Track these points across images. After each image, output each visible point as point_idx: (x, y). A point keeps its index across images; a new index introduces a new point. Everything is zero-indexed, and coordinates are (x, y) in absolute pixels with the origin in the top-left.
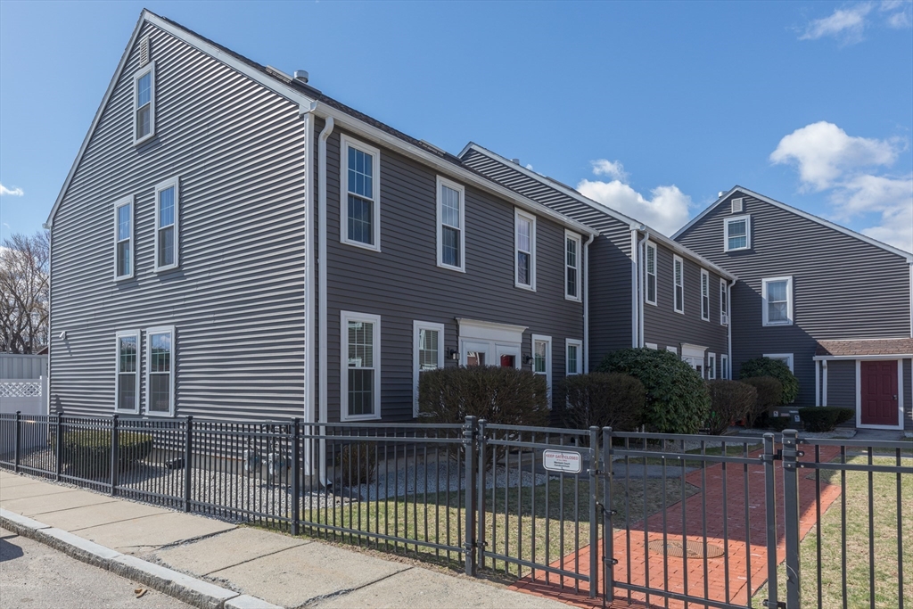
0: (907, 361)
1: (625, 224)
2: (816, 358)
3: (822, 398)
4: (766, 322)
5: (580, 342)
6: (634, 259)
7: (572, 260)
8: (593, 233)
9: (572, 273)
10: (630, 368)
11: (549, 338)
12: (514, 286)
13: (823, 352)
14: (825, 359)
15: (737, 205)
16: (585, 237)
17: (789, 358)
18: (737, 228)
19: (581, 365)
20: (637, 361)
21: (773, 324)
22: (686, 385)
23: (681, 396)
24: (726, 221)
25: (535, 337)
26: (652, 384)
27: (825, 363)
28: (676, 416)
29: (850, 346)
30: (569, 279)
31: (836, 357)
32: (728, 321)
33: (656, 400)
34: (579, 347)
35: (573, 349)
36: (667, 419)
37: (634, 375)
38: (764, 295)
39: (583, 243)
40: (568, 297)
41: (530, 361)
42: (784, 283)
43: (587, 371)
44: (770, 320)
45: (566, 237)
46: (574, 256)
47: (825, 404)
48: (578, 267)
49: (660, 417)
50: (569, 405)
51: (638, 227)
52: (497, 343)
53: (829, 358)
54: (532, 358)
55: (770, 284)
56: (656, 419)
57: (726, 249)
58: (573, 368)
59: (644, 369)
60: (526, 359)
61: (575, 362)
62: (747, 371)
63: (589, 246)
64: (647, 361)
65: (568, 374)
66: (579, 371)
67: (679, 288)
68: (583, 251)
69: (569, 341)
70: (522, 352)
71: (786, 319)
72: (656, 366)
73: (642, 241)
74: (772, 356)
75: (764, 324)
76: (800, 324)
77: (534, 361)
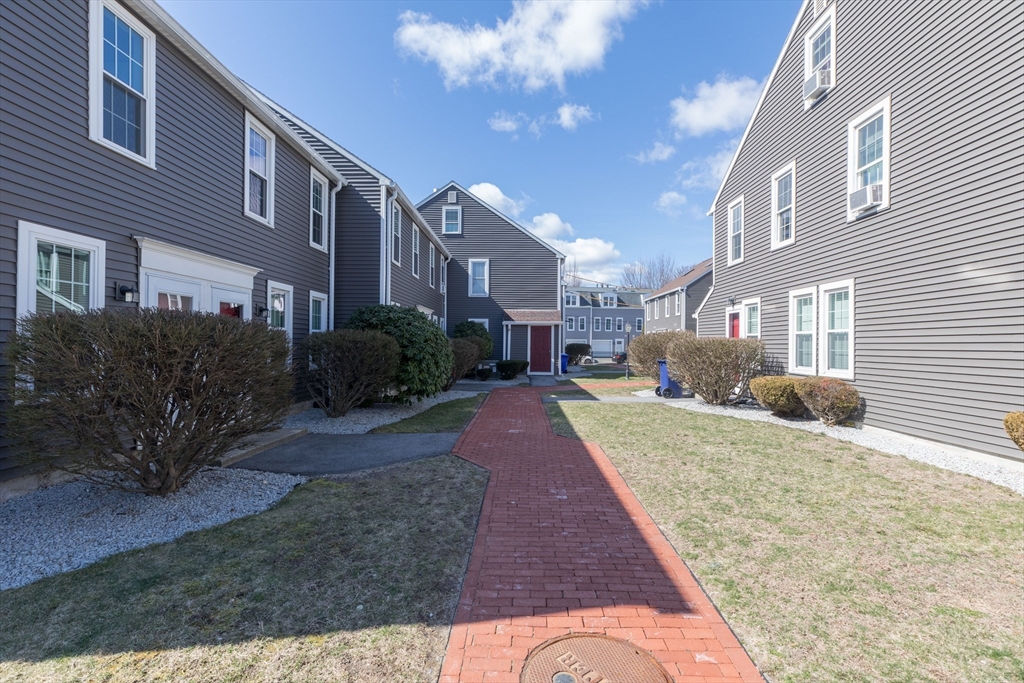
0: (557, 326)
1: (375, 178)
2: (504, 323)
3: (507, 355)
4: (470, 294)
5: (325, 296)
6: (383, 214)
7: (318, 205)
8: (342, 181)
9: (318, 219)
10: (383, 325)
11: (290, 288)
12: (243, 213)
13: (509, 318)
14: (510, 323)
15: (452, 197)
16: (332, 184)
17: (486, 322)
18: (451, 215)
19: (326, 321)
20: (390, 318)
21: (475, 295)
22: (437, 344)
23: (433, 355)
24: (445, 209)
25: (271, 284)
26: (405, 342)
27: (510, 327)
28: (427, 376)
29: (524, 314)
30: (314, 225)
31: (517, 323)
32: (445, 291)
33: (410, 359)
34: (323, 301)
35: (317, 303)
36: (419, 379)
37: (386, 333)
38: (470, 272)
39: (330, 190)
40: (313, 244)
41: (264, 314)
42: (483, 264)
43: (332, 328)
44: (473, 292)
45: (312, 177)
46: (320, 201)
47: (509, 358)
48: (324, 214)
49: (414, 377)
50: (312, 366)
51: (388, 182)
52: (214, 285)
53: (513, 323)
54: (267, 310)
55: (474, 264)
56: (409, 379)
57: (444, 232)
58: (317, 325)
59: (396, 327)
60: (260, 310)
61: (319, 318)
62: (460, 332)
63: (336, 194)
64: (400, 318)
65: (311, 331)
66: (323, 328)
67: (416, 254)
68: (330, 198)
69: (314, 294)
70: (253, 301)
71: (484, 292)
72: (409, 324)
73: (391, 199)
74: (477, 320)
75: (470, 295)
76: (494, 297)
77: (270, 314)
